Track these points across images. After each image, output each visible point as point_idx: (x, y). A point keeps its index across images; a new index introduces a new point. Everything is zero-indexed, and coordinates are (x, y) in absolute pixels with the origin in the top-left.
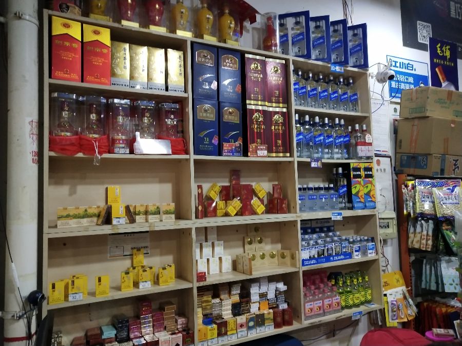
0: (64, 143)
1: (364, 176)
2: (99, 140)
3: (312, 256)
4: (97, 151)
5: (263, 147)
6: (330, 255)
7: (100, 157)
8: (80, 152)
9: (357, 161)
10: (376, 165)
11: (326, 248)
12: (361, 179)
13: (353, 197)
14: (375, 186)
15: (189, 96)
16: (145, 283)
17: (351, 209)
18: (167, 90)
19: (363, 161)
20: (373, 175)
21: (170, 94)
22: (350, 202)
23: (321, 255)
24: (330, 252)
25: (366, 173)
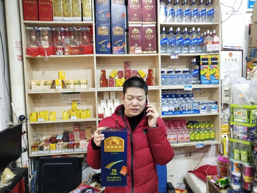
0: (32, 51)
1: (211, 63)
2: (48, 49)
3: (170, 110)
4: (46, 54)
5: (139, 48)
6: (184, 110)
7: (47, 57)
8: (39, 55)
9: (206, 54)
10: (229, 56)
11: (181, 106)
12: (208, 66)
13: (201, 76)
14: (219, 70)
15: (93, 22)
16: (73, 117)
17: (200, 84)
18: (82, 20)
19: (211, 54)
20: (218, 63)
21: (84, 22)
22: (200, 79)
23: (177, 110)
24: (184, 108)
25: (212, 61)
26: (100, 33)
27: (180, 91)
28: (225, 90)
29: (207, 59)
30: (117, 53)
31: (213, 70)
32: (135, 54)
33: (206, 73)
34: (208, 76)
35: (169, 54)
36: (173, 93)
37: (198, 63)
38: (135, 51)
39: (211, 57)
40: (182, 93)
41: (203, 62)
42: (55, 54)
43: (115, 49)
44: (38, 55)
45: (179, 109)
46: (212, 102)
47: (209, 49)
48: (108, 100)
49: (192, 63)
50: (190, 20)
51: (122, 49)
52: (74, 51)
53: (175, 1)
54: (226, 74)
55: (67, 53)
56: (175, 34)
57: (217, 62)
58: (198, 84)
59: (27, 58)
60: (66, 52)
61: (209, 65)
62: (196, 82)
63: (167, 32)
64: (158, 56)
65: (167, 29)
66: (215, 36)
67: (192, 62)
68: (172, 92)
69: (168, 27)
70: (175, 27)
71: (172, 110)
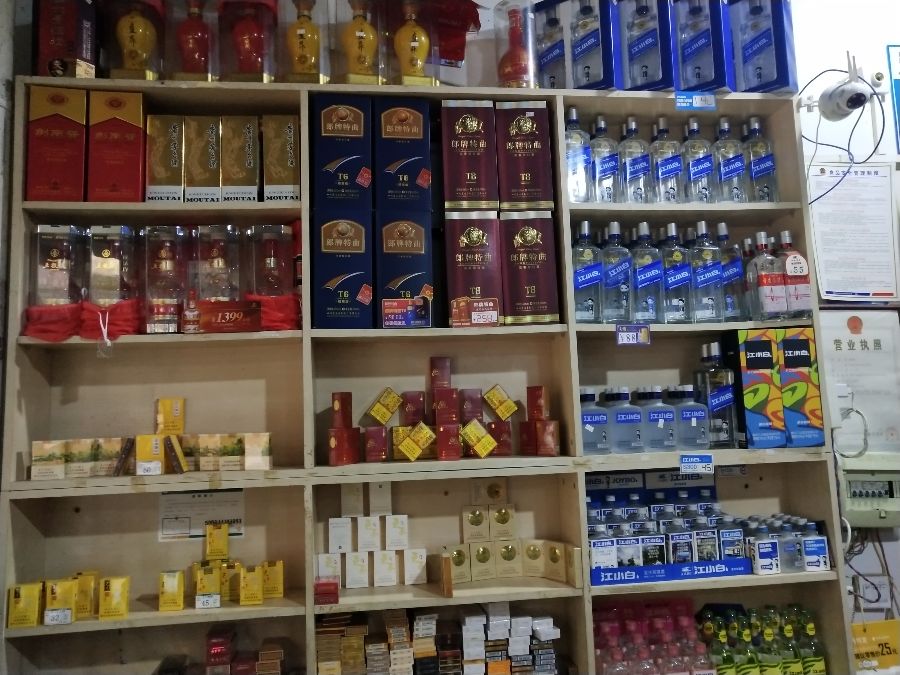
0: (45, 319)
1: (782, 362)
2: (113, 310)
3: (626, 562)
4: (105, 331)
5: (486, 304)
6: (684, 561)
7: (109, 343)
8: (77, 334)
9: (759, 324)
10: (848, 331)
11: (671, 542)
12: (774, 371)
13: (748, 415)
14: (818, 387)
15: (305, 205)
16: (206, 598)
17: (744, 445)
18: (261, 198)
19: (779, 322)
20: (812, 359)
21: (267, 205)
22: (742, 427)
23: (655, 560)
24: (683, 553)
25: (790, 353)
26: (329, 245)
27: (662, 477)
28: (849, 472)
29: (766, 346)
30: (400, 323)
31: (793, 390)
32: (473, 325)
33: (765, 402)
34: (774, 414)
35: (612, 328)
36: (632, 485)
37: (729, 360)
38: (470, 317)
39: (780, 335)
40: (669, 484)
41: (751, 355)
42: (141, 331)
43: (389, 306)
44: (71, 335)
45: (661, 557)
46: (802, 522)
47: (770, 307)
48: (362, 520)
49: (703, 360)
50: (687, 196)
51: (417, 307)
52: (223, 317)
53: (621, 127)
54: (846, 404)
55: (191, 327)
56: (632, 245)
57: (809, 357)
58: (734, 447)
59: (24, 348)
60: (188, 322)
61: (777, 368)
62: (724, 436)
63: (598, 240)
64: (564, 335)
65: (596, 229)
66: (788, 253)
67: (705, 355)
68: (629, 480)
69: (599, 220)
70: (629, 220)
71: (631, 561)
